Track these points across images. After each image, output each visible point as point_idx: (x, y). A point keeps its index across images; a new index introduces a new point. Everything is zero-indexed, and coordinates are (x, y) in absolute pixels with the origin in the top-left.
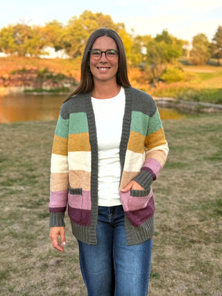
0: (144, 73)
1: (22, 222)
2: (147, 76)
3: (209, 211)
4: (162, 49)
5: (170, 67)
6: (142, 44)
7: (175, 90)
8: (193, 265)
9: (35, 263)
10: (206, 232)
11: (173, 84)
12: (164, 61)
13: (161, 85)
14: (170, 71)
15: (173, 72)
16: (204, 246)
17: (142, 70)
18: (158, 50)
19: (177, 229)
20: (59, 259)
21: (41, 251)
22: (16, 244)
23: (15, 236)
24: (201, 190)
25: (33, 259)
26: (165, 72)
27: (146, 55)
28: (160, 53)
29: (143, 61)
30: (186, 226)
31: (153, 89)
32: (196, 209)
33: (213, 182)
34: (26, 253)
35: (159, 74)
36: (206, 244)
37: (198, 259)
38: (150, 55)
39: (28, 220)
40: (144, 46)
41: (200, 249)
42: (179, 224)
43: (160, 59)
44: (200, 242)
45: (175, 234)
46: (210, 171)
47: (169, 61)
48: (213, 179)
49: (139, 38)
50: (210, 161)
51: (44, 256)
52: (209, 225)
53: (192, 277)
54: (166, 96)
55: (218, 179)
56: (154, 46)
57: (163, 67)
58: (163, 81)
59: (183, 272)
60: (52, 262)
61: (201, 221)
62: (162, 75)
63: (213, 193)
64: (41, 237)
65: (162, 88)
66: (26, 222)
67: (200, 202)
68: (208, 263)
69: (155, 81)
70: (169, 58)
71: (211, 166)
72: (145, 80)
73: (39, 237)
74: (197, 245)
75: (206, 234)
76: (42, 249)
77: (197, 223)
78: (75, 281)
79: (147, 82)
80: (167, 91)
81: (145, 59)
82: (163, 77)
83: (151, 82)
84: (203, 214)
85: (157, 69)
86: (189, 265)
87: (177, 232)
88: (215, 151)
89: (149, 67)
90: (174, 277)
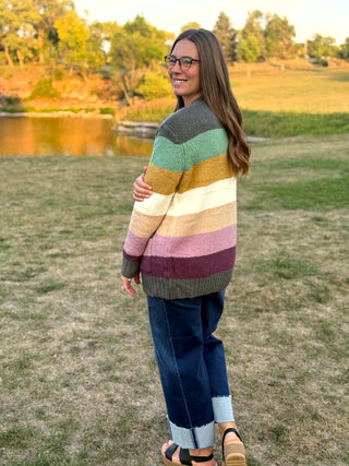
0: (110, 82)
1: (15, 299)
2: (114, 88)
3: (268, 274)
4: (136, 45)
5: (149, 75)
6: (103, 35)
7: (160, 111)
8: (268, 336)
9: (59, 347)
10: (272, 298)
11: (156, 102)
12: (141, 64)
13: (137, 102)
14: (150, 80)
15: (156, 83)
16: (274, 316)
17: (107, 78)
18: (130, 47)
19: (234, 297)
20: (91, 340)
21: (62, 333)
22: (22, 327)
23: (15, 317)
24: (248, 249)
25: (55, 344)
26: (143, 81)
27: (111, 55)
28: (134, 51)
29: (107, 64)
30: (244, 294)
31: (126, 109)
32: (250, 272)
33: (261, 238)
34: (42, 336)
35: (133, 85)
36: (276, 313)
37: (272, 330)
38: (118, 54)
39: (22, 296)
40: (108, 39)
41: (270, 319)
42: (234, 291)
43: (134, 61)
44: (267, 311)
45: (233, 303)
46: (252, 225)
47: (147, 64)
48: (260, 234)
49: (98, 26)
50: (248, 212)
51: (69, 339)
52: (273, 291)
53: (270, 350)
54: (146, 121)
55: (267, 234)
56: (123, 40)
57: (140, 74)
58: (141, 96)
59: (258, 345)
60: (82, 344)
61: (261, 286)
62: (138, 87)
63: (265, 252)
64: (54, 316)
65: (140, 107)
66: (21, 300)
67: (253, 264)
68: (285, 333)
69: (127, 95)
70: (147, 59)
71: (252, 218)
72: (112, 94)
73: (50, 317)
74: (266, 315)
75: (272, 301)
76: (62, 330)
77: (257, 289)
78: (124, 364)
79: (114, 97)
80: (147, 112)
81: (109, 60)
82: (140, 90)
83: (122, 97)
84: (261, 278)
85: (129, 78)
86: (262, 337)
87: (235, 301)
88: (251, 198)
89: (117, 74)
90: (249, 351)
